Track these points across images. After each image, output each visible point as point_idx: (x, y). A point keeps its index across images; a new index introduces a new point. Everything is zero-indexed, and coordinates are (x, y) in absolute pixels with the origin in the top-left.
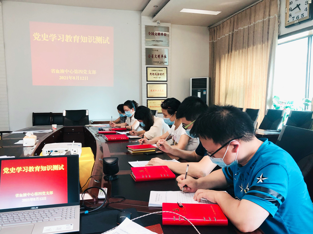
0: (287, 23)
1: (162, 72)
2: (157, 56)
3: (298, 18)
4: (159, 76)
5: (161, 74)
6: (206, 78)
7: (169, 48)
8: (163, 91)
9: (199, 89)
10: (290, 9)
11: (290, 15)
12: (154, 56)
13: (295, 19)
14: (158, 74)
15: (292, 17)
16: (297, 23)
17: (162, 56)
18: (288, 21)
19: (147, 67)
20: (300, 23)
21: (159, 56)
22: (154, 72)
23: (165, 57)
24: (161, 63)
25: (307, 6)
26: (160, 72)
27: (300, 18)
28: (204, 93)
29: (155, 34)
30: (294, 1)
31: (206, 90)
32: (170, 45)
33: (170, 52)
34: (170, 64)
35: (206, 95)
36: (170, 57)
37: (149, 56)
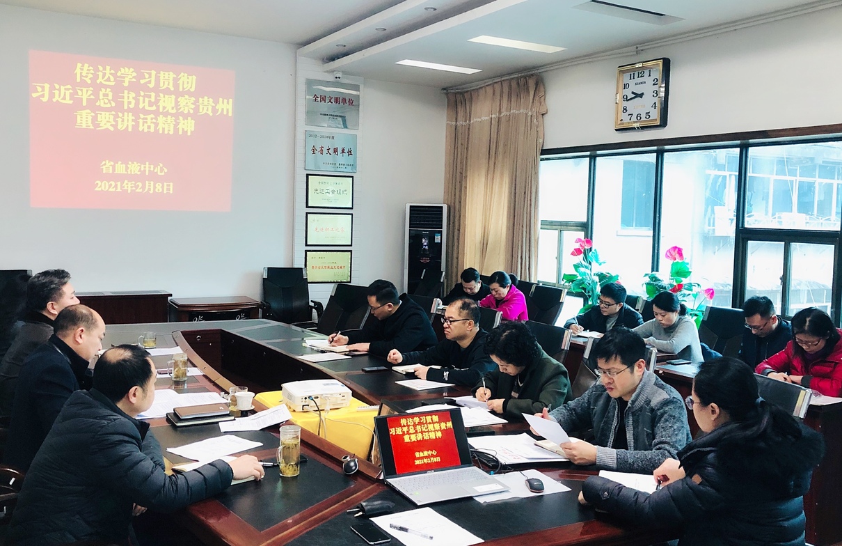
0: (619, 122)
1: (342, 188)
2: (331, 152)
3: (639, 118)
4: (336, 196)
5: (339, 192)
6: (442, 207)
7: (358, 133)
8: (342, 231)
9: (425, 231)
10: (625, 97)
11: (625, 109)
12: (325, 151)
13: (634, 119)
14: (333, 192)
15: (628, 112)
16: (638, 128)
17: (343, 151)
18: (622, 120)
19: (308, 175)
20: (643, 128)
21: (335, 150)
22: (322, 187)
23: (350, 153)
24: (341, 166)
25: (656, 100)
26: (336, 187)
27: (643, 119)
28: (437, 239)
29: (327, 100)
30: (632, 83)
31: (441, 232)
32: (361, 127)
33: (360, 141)
34: (359, 168)
35: (440, 244)
36: (359, 154)
37: (314, 150)
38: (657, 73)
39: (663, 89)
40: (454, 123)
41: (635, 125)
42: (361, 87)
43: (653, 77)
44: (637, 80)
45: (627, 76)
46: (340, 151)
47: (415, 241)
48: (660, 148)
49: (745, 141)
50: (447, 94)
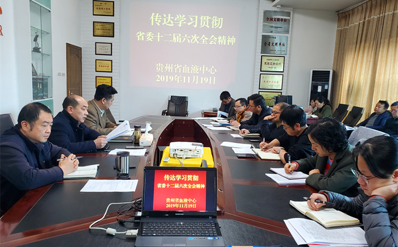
1: (278, 62)
4: (275, 66)
5: (277, 64)
6: (329, 71)
7: (289, 35)
8: (278, 82)
9: (320, 83)
12: (271, 44)
14: (274, 64)
19: (262, 56)
21: (276, 44)
22: (269, 61)
23: (284, 45)
26: (275, 62)
28: (326, 87)
29: (273, 20)
31: (328, 84)
32: (290, 32)
33: (289, 39)
34: (288, 53)
35: (327, 90)
36: (289, 46)
37: (265, 44)
40: (340, 29)
46: (278, 44)
47: (314, 88)
50: (338, 14)
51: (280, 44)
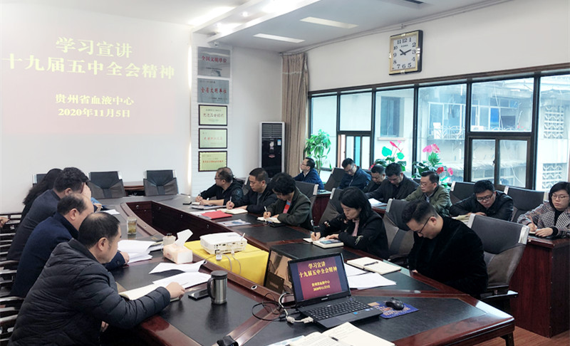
0: (392, 70)
1: (220, 113)
2: (214, 91)
3: (404, 67)
4: (217, 118)
5: (218, 115)
6: (281, 124)
7: (230, 79)
8: (221, 139)
10: (395, 55)
11: (395, 62)
12: (210, 91)
13: (401, 67)
14: (215, 115)
15: (397, 64)
16: (403, 73)
18: (393, 68)
19: (199, 105)
20: (406, 73)
21: (216, 90)
22: (210, 112)
23: (225, 92)
25: (415, 56)
26: (217, 113)
27: (407, 67)
28: (279, 143)
29: (211, 59)
30: (399, 46)
31: (281, 139)
32: (231, 76)
33: (230, 84)
34: (230, 101)
35: (281, 146)
36: (230, 92)
37: (203, 90)
38: (415, 39)
39: (419, 49)
40: (287, 73)
41: (402, 71)
42: (231, 51)
43: (412, 42)
44: (402, 44)
45: (396, 42)
46: (219, 90)
47: (265, 144)
48: (416, 86)
49: (469, 80)
50: (283, 56)
51: (221, 91)
